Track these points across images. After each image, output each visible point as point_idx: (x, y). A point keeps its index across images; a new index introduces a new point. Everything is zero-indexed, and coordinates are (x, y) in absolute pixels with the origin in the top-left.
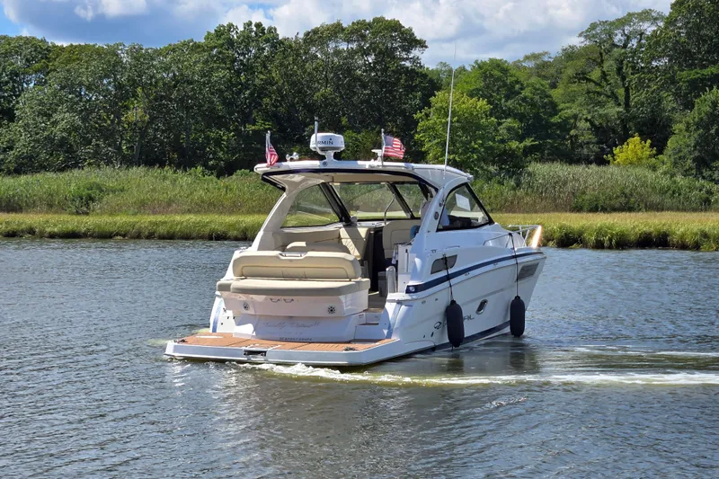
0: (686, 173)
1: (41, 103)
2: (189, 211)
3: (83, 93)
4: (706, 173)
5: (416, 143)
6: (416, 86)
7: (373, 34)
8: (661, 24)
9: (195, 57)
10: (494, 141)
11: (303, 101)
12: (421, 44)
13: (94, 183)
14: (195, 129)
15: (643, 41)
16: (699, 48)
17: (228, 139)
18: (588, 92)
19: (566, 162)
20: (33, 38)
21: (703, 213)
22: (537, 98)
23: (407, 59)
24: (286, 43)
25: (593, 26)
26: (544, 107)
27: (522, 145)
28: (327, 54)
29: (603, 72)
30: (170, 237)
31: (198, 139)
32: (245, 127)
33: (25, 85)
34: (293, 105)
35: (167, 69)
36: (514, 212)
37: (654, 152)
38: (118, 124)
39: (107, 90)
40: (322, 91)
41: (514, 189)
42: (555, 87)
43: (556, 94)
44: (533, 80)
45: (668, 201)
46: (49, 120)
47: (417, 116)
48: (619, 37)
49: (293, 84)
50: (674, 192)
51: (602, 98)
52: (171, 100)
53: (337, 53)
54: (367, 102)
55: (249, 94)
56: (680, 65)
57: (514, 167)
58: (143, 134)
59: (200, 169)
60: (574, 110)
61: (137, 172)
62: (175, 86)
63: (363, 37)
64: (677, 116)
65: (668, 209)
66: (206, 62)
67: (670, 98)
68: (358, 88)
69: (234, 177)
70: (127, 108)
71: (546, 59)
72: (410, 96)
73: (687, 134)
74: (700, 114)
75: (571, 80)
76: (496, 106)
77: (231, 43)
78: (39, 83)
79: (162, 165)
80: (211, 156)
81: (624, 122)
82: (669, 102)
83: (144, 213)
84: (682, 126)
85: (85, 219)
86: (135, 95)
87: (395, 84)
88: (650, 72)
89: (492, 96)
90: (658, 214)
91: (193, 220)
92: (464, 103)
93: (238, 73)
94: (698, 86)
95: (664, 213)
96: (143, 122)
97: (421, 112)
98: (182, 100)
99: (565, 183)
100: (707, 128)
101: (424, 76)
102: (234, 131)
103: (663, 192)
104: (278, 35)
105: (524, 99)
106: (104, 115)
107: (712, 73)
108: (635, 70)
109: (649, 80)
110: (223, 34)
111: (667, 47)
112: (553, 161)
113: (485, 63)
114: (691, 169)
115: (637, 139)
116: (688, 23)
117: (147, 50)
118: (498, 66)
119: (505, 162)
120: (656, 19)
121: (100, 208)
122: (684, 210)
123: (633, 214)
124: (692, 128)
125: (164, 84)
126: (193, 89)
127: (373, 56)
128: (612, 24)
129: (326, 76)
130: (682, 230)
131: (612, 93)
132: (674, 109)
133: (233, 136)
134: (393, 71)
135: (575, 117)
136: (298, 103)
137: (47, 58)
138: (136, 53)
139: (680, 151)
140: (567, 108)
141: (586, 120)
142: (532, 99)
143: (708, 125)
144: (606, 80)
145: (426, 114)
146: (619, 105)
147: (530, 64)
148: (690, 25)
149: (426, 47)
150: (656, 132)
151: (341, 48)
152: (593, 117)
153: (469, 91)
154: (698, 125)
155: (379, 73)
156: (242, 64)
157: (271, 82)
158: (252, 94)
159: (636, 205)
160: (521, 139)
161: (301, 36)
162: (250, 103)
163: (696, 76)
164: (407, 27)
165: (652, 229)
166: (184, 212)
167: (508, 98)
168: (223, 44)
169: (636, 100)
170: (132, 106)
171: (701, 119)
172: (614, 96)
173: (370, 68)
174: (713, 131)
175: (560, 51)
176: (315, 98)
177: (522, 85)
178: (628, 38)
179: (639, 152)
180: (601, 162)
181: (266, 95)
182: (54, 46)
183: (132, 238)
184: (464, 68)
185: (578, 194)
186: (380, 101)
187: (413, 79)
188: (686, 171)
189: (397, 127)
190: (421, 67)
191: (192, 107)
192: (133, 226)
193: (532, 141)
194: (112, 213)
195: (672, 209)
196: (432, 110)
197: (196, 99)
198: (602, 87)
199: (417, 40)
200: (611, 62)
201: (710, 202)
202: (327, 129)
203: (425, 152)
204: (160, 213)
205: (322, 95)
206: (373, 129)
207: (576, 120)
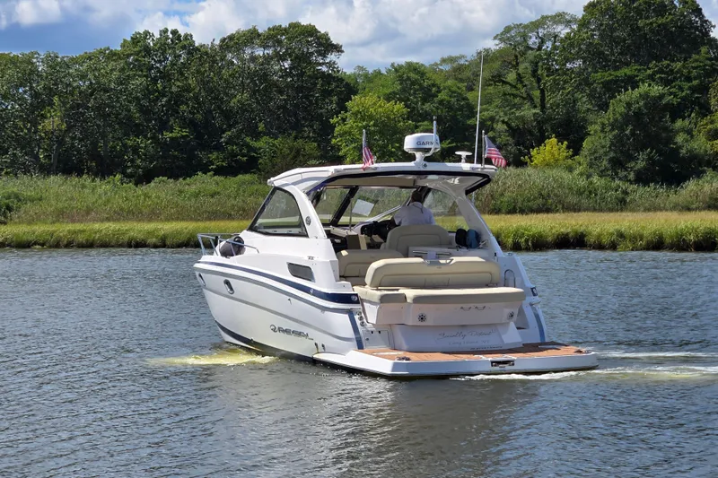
0: (602, 174)
2: (108, 220)
4: (622, 173)
5: (333, 148)
6: (332, 90)
7: (289, 39)
8: (575, 27)
9: (112, 64)
11: (220, 108)
12: (337, 49)
13: (12, 192)
14: (113, 137)
15: (558, 44)
16: (612, 50)
17: (146, 146)
18: (505, 94)
21: (619, 213)
22: (454, 100)
23: (323, 64)
24: (202, 49)
25: (508, 29)
26: (461, 109)
28: (242, 60)
30: (90, 245)
31: (115, 147)
32: (162, 135)
34: (210, 112)
35: (83, 77)
37: (571, 153)
38: (35, 132)
39: (23, 98)
40: (239, 97)
42: (472, 90)
43: (473, 97)
44: (449, 82)
45: (584, 202)
47: (334, 120)
48: (534, 39)
49: (211, 91)
50: (590, 192)
51: (517, 100)
53: (253, 59)
54: (284, 107)
55: (166, 101)
56: (594, 67)
58: (61, 142)
59: (118, 176)
60: (491, 112)
61: (55, 180)
62: (92, 94)
63: (279, 42)
64: (591, 117)
65: (585, 210)
66: (122, 70)
68: (274, 93)
69: (152, 184)
70: (44, 117)
71: (462, 62)
72: (327, 101)
73: (602, 135)
74: (614, 114)
75: (487, 83)
76: (413, 110)
77: (147, 50)
79: (80, 174)
80: (129, 164)
81: (540, 123)
82: (584, 104)
83: (63, 222)
84: (598, 127)
85: (3, 228)
86: (51, 104)
87: (310, 90)
88: (565, 74)
89: (408, 99)
90: (575, 214)
91: (112, 228)
92: (380, 106)
93: (155, 80)
94: (612, 88)
95: (580, 213)
96: (61, 130)
97: (337, 117)
98: (99, 108)
100: (622, 130)
101: (341, 80)
102: (151, 138)
103: (579, 192)
104: (194, 42)
105: (441, 102)
106: (21, 124)
107: (626, 74)
108: (550, 71)
109: (564, 82)
110: (139, 42)
111: (581, 49)
113: (401, 67)
114: (607, 169)
115: (554, 140)
116: (601, 25)
117: (63, 57)
118: (415, 69)
120: (570, 22)
121: (19, 217)
122: (601, 210)
123: (550, 215)
124: (607, 129)
125: (80, 93)
126: (110, 97)
127: (289, 62)
128: (526, 27)
129: (242, 82)
130: (598, 230)
131: (528, 95)
132: (588, 110)
133: (151, 143)
134: (309, 76)
135: (492, 119)
136: (214, 109)
138: (52, 62)
139: (595, 152)
141: (503, 122)
142: (449, 102)
143: (622, 126)
144: (522, 82)
145: (342, 118)
146: (535, 107)
147: (446, 67)
148: (602, 28)
149: (342, 52)
150: (572, 134)
151: (257, 53)
152: (509, 119)
153: (385, 95)
154: (613, 126)
155: (296, 79)
156: (159, 71)
157: (188, 89)
158: (169, 101)
159: (554, 207)
161: (217, 42)
162: (167, 110)
163: (610, 78)
164: (322, 32)
165: (569, 230)
167: (424, 100)
168: (140, 51)
169: (551, 101)
170: (49, 115)
171: (616, 120)
172: (530, 98)
173: (286, 73)
174: (627, 132)
175: (475, 55)
176: (232, 104)
177: (439, 88)
178: (543, 41)
179: (556, 156)
180: (519, 163)
181: (183, 103)
183: (50, 247)
184: (380, 71)
185: (497, 196)
186: (296, 106)
187: (329, 84)
188: (602, 171)
189: (314, 131)
190: (338, 71)
191: (109, 115)
192: (52, 234)
193: (449, 143)
194: (30, 223)
195: (587, 210)
196: (348, 114)
197: (113, 107)
198: (518, 89)
199: (333, 45)
200: (527, 64)
201: (625, 202)
202: (243, 136)
203: (342, 157)
204: (79, 221)
205: (238, 101)
206: (290, 134)
207: (493, 123)
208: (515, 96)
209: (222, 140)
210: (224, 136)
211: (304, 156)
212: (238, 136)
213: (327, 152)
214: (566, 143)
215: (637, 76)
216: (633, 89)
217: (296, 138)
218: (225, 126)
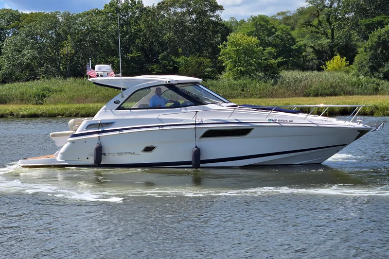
0: (365, 75)
1: (16, 45)
2: (98, 102)
3: (38, 39)
4: (376, 74)
5: (219, 62)
6: (218, 31)
7: (195, 3)
9: (99, 18)
10: (261, 60)
11: (158, 41)
12: (221, 8)
13: (46, 87)
14: (100, 57)
15: (340, 4)
16: (371, 7)
17: (117, 62)
18: (312, 32)
19: (301, 70)
20: (11, 10)
21: (375, 96)
22: (284, 35)
23: (213, 16)
24: (148, 9)
26: (288, 40)
27: (276, 61)
28: (170, 14)
29: (319, 21)
30: (88, 115)
32: (127, 55)
33: (7, 35)
34: (152, 43)
35: (84, 24)
36: (273, 98)
37: (348, 63)
38: (58, 55)
39: (52, 37)
40: (168, 35)
41: (272, 85)
42: (294, 30)
43: (294, 33)
44: (282, 26)
45: (356, 90)
46: (20, 54)
47: (220, 46)
48: (328, 2)
49: (152, 31)
50: (359, 85)
51: (319, 35)
52: (86, 41)
53: (175, 14)
54: (192, 40)
55: (128, 37)
56: (361, 16)
57: (272, 73)
58: (72, 60)
60: (304, 42)
61: (69, 80)
62: (88, 34)
63: (189, 5)
64: (360, 44)
65: (356, 94)
66: (105, 20)
67: (355, 34)
68: (187, 33)
70: (62, 46)
71: (289, 15)
72: (215, 36)
73: (365, 54)
74: (372, 42)
75: (302, 26)
76: (262, 41)
77: (118, 10)
78: (14, 34)
79: (82, 77)
82: (355, 36)
83: (73, 103)
84: (363, 49)
85: (41, 107)
86: (66, 39)
87: (207, 30)
88: (345, 20)
89: (260, 35)
90: (351, 97)
91: (100, 106)
92: (245, 39)
93: (122, 26)
94: (371, 27)
95: (353, 96)
96: (71, 54)
97: (222, 44)
98: (92, 41)
99: (301, 81)
100: (376, 51)
101: (223, 25)
103: (353, 85)
104: (143, 5)
105: (277, 37)
106: (50, 50)
107: (378, 21)
108: (336, 19)
109: (344, 25)
110: (113, 5)
111: (353, 7)
112: (294, 70)
113: (256, 17)
114: (368, 72)
115: (338, 56)
117: (73, 14)
118: (263, 19)
119: (267, 71)
121: (49, 101)
122: (365, 95)
123: (337, 97)
124: (368, 50)
125: (82, 33)
126: (98, 35)
127: (195, 15)
129: (170, 27)
132: (358, 40)
134: (206, 23)
135: (305, 45)
136: (154, 41)
137: (18, 20)
138: (68, 18)
139: (362, 63)
140: (301, 41)
141: (311, 47)
142: (281, 36)
143: (376, 48)
144: (321, 25)
145: (224, 45)
146: (328, 38)
147: (280, 18)
149: (224, 9)
150: (349, 53)
151: (177, 11)
152: (314, 45)
153: (247, 33)
154: (371, 49)
155: (198, 24)
156: (124, 21)
157: (140, 31)
158: (130, 37)
159: (339, 92)
160: (276, 58)
161: (156, 5)
162: (129, 42)
163: (369, 22)
166: (94, 102)
167: (269, 36)
168: (114, 11)
169: (337, 35)
170: (65, 45)
171: (373, 45)
172: (326, 34)
173: (194, 22)
174: (379, 52)
175: (296, 10)
176: (164, 38)
177: (276, 29)
178: (333, 3)
179: (340, 64)
180: (320, 69)
181: (137, 38)
182: (23, 14)
183: (67, 116)
184: (244, 20)
185: (308, 87)
186: (199, 39)
187: (217, 27)
188: (365, 73)
189: (209, 53)
190: (221, 20)
191: (97, 45)
192: (67, 109)
193: (282, 59)
194: (56, 103)
195: (358, 94)
196: (227, 43)
197: (100, 40)
198: (319, 29)
199: (219, 6)
200: (323, 16)
201: (378, 89)
202: (170, 55)
203: (224, 66)
204: (81, 103)
205: (168, 37)
206: (196, 54)
207: (305, 47)
208: (317, 33)
209: (159, 58)
210: (160, 55)
211: (203, 66)
212: (168, 55)
213: (216, 64)
214: (345, 58)
215: (384, 21)
216: (381, 28)
217: (199, 57)
218: (160, 50)
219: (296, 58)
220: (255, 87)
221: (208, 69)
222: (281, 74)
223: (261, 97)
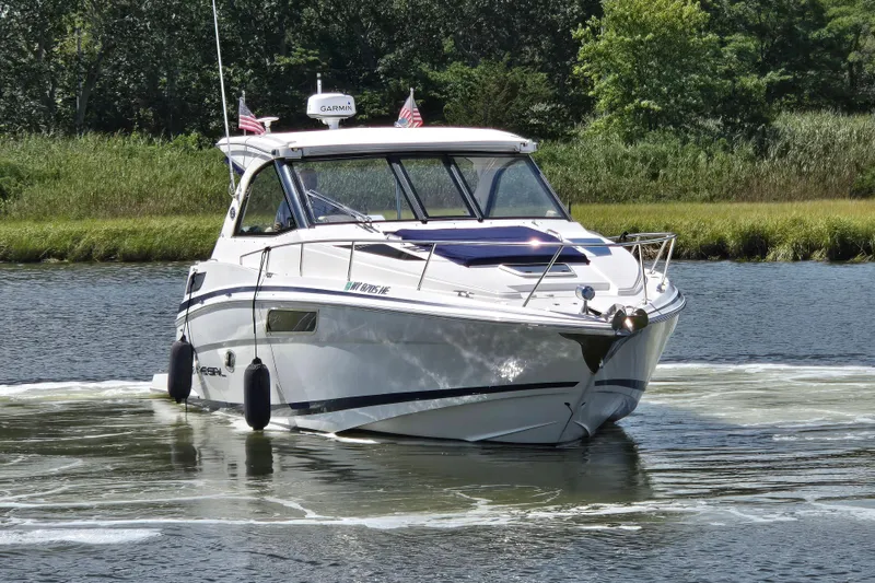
2: (177, 211)
5: (575, 82)
10: (714, 74)
11: (374, 11)
13: (8, 164)
14: (184, 65)
17: (242, 81)
19: (843, 110)
26: (801, 14)
27: (764, 80)
30: (143, 257)
31: (188, 83)
32: (272, 60)
34: (356, 19)
36: (752, 200)
38: (48, 59)
41: (752, 159)
47: (579, 32)
52: (140, 14)
57: (750, 121)
58: (93, 76)
59: (194, 135)
60: (855, 19)
70: (62, 31)
76: (717, 13)
79: (128, 131)
83: (97, 216)
91: (184, 227)
96: (92, 54)
97: (584, 26)
98: (160, 15)
102: (253, 66)
106: (23, 45)
112: (818, 108)
119: (734, 113)
121: (19, 209)
133: (252, 75)
135: (856, 29)
136: (364, 15)
140: (842, 14)
145: (593, 29)
160: (762, 70)
162: (281, 17)
166: (165, 213)
170: (69, 28)
183: (77, 260)
185: (866, 166)
189: (542, 53)
191: (177, 27)
193: (782, 74)
194: (39, 218)
196: (604, 21)
202: (417, 61)
203: (592, 98)
204: (124, 215)
206: (499, 58)
207: (858, 36)
209: (380, 68)
210: (384, 60)
211: (524, 96)
212: (407, 61)
213: (565, 89)
217: (509, 65)
218: (383, 44)
219: (828, 72)
220: (695, 165)
221: (539, 107)
222: (778, 123)
223: (711, 199)
